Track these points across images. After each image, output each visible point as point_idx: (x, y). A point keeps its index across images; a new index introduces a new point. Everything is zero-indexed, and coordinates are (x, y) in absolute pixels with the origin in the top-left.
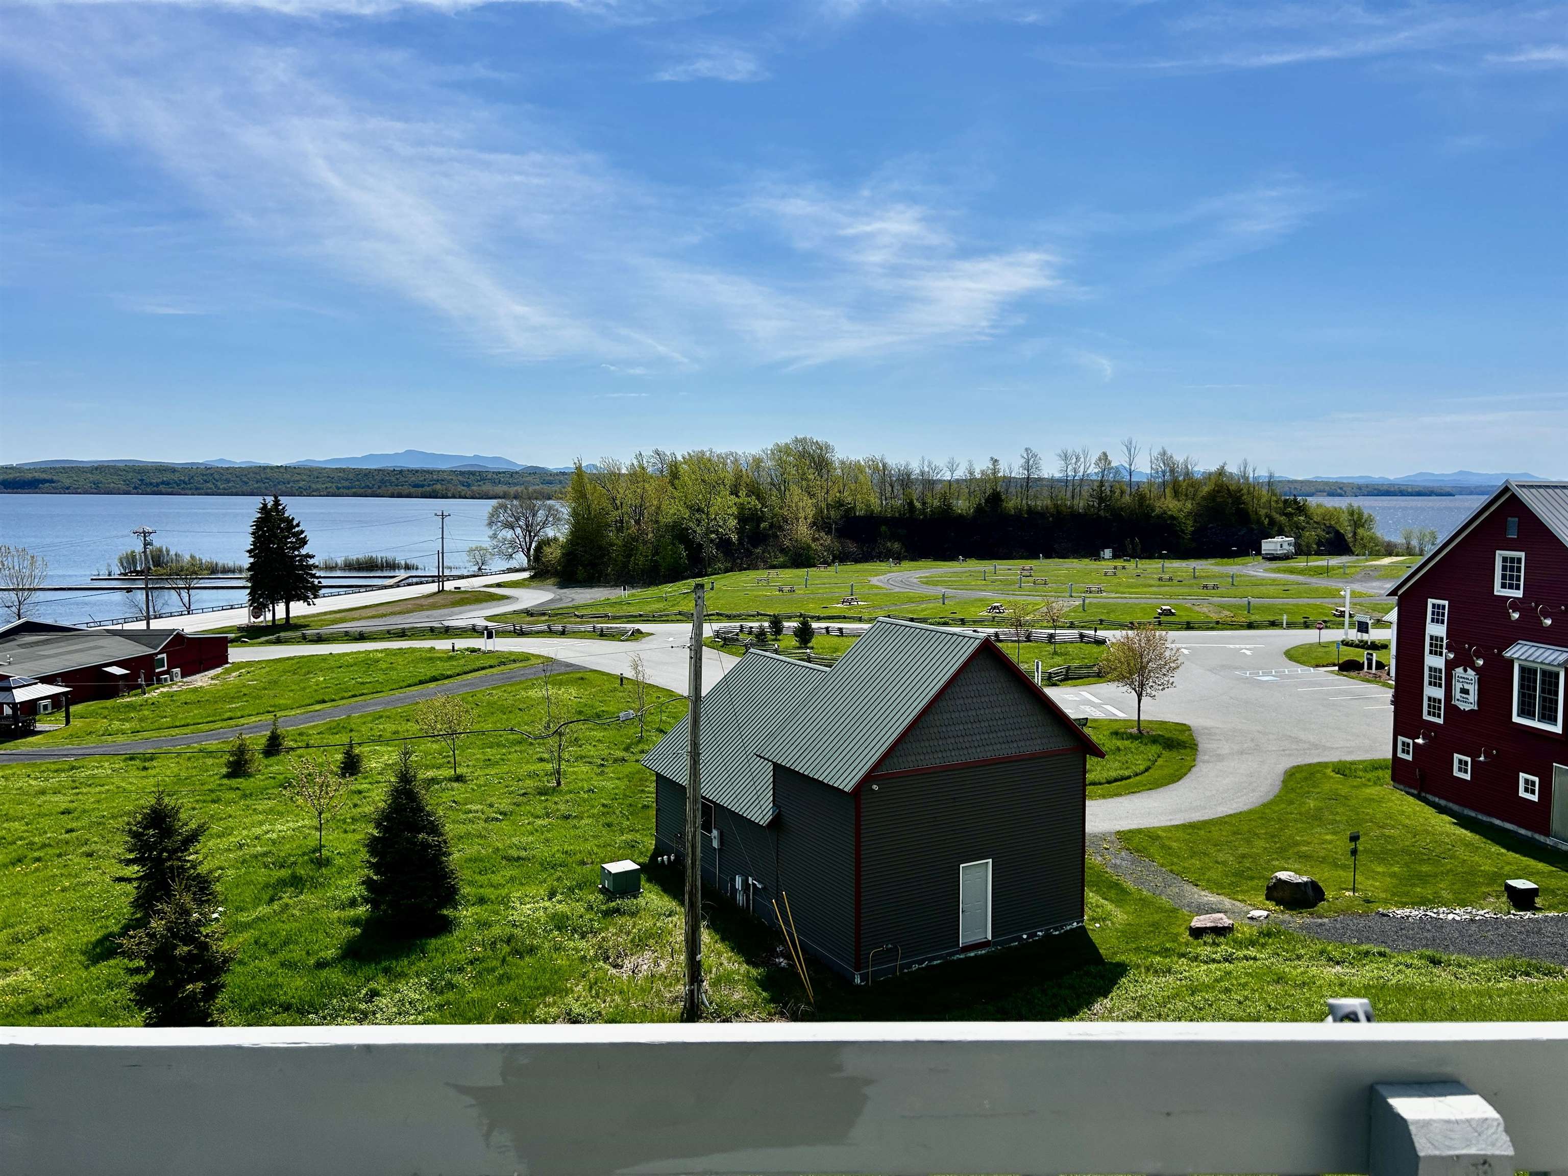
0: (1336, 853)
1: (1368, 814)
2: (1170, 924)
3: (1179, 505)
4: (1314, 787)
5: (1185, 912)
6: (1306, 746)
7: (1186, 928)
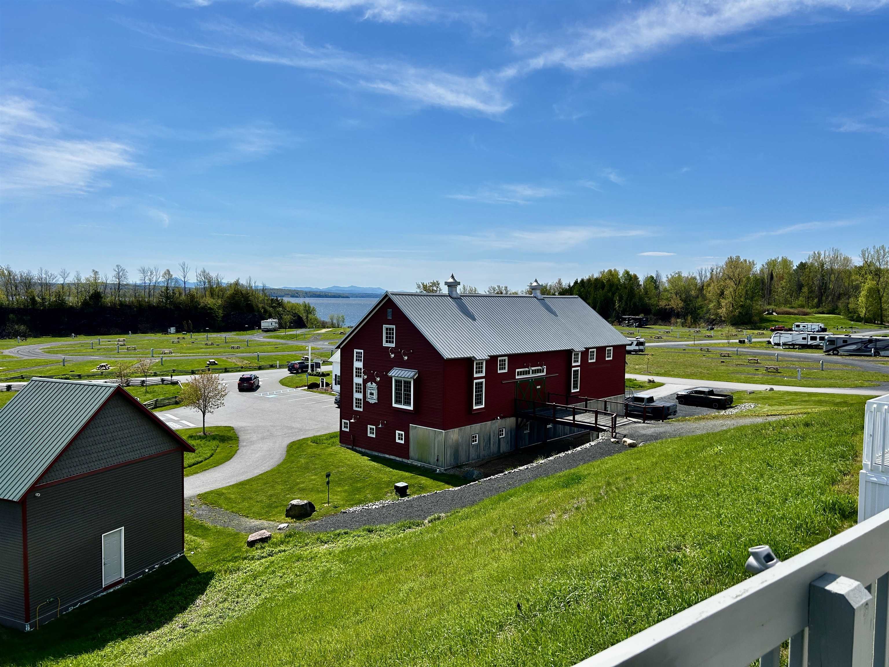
0: (318, 485)
1: (330, 462)
2: (236, 542)
3: (214, 301)
4: (303, 452)
5: (244, 534)
6: (297, 430)
7: (245, 542)
